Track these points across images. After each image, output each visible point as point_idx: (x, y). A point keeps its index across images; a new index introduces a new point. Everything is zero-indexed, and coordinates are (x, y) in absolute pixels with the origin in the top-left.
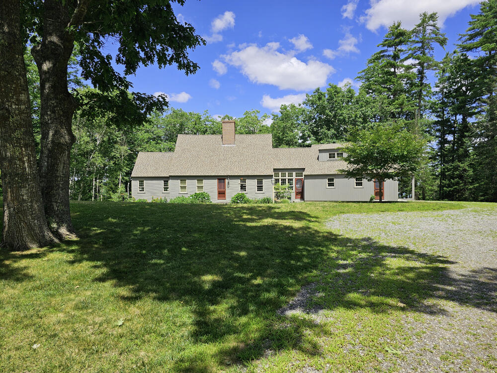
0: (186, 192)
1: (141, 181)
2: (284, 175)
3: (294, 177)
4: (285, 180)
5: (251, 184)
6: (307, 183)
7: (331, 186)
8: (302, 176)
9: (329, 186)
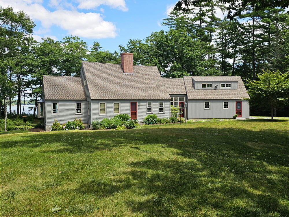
0: (104, 114)
1: (55, 104)
2: (176, 99)
3: (178, 101)
4: (177, 103)
5: (155, 106)
6: (191, 105)
7: (207, 108)
8: (183, 100)
9: (206, 108)
